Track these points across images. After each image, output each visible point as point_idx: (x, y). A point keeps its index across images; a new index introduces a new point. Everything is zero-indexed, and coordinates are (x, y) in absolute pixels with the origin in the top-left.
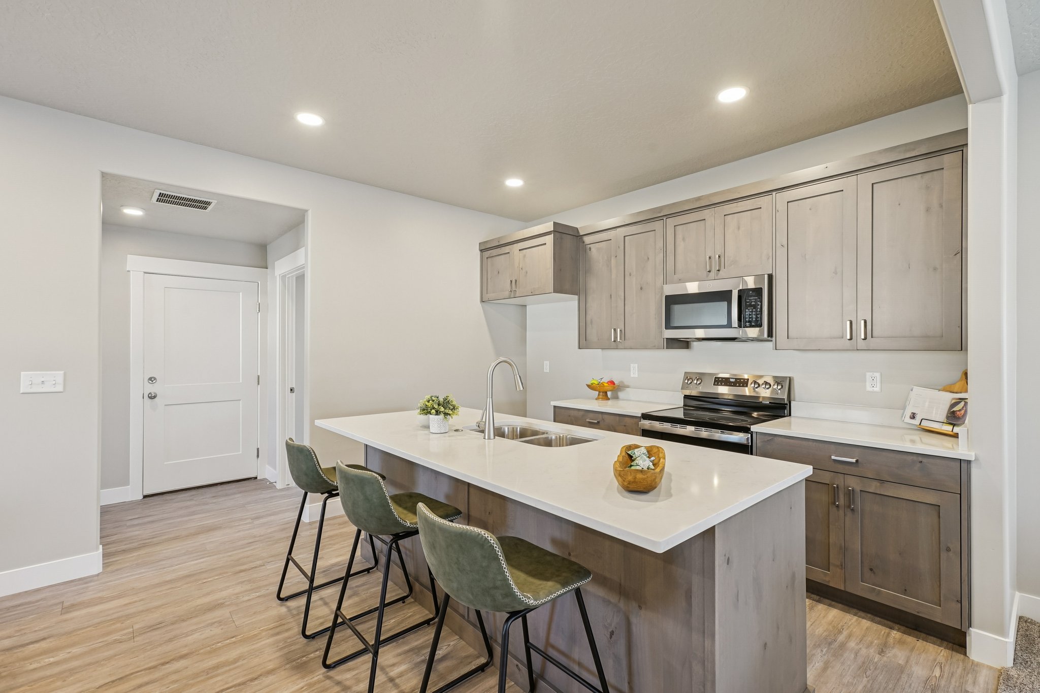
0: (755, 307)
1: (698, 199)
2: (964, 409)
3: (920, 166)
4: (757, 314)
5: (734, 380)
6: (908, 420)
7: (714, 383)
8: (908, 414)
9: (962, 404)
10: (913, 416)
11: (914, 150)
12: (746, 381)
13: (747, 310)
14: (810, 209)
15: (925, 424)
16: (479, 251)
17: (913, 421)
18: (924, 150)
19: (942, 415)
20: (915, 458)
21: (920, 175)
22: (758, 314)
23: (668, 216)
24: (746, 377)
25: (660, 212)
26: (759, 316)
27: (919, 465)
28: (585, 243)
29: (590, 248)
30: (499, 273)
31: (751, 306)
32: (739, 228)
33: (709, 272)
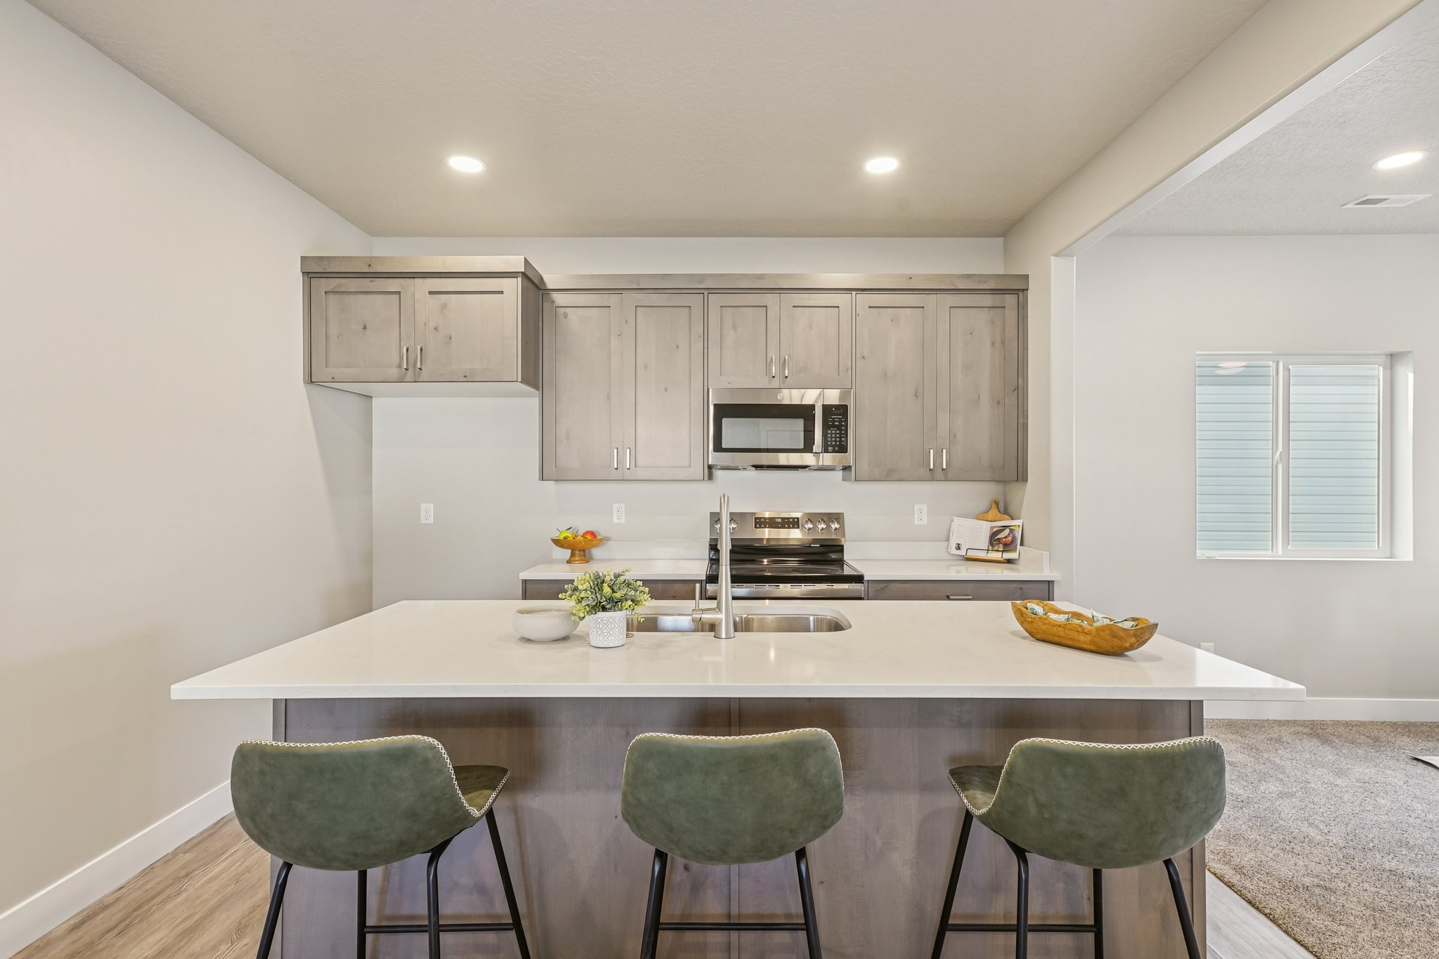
0: (839, 427)
1: (760, 277)
2: (1011, 535)
3: (988, 300)
4: (841, 438)
5: (780, 520)
6: (954, 551)
7: (756, 526)
8: (954, 546)
9: (1007, 531)
10: (958, 547)
11: (985, 282)
12: (796, 520)
13: (829, 432)
14: (892, 321)
15: (972, 554)
16: (301, 274)
17: (958, 552)
18: (992, 285)
19: (984, 542)
20: (1016, 585)
21: (987, 309)
22: (843, 437)
23: (711, 291)
24: (798, 515)
25: (701, 283)
26: (843, 439)
27: (1019, 591)
28: (556, 304)
29: (566, 316)
30: (365, 328)
31: (834, 426)
32: (811, 327)
33: (774, 377)
